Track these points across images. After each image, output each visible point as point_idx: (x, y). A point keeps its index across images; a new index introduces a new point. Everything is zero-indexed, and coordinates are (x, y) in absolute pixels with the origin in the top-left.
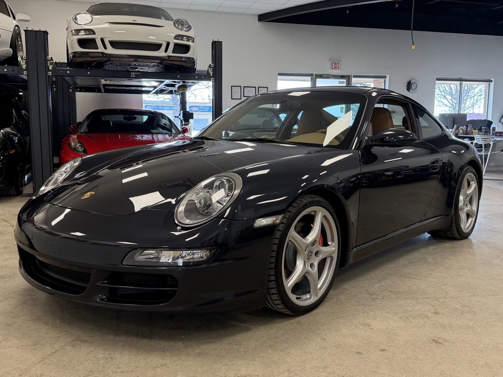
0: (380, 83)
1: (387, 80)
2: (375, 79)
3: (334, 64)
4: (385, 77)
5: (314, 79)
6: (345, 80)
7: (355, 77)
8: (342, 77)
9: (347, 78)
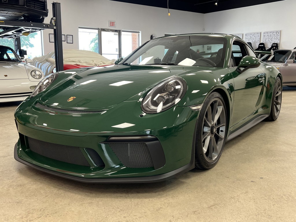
0: (136, 35)
1: (140, 34)
2: (133, 33)
3: (111, 23)
4: (139, 32)
5: (100, 31)
6: (117, 33)
7: (123, 31)
8: (116, 31)
9: (119, 32)
